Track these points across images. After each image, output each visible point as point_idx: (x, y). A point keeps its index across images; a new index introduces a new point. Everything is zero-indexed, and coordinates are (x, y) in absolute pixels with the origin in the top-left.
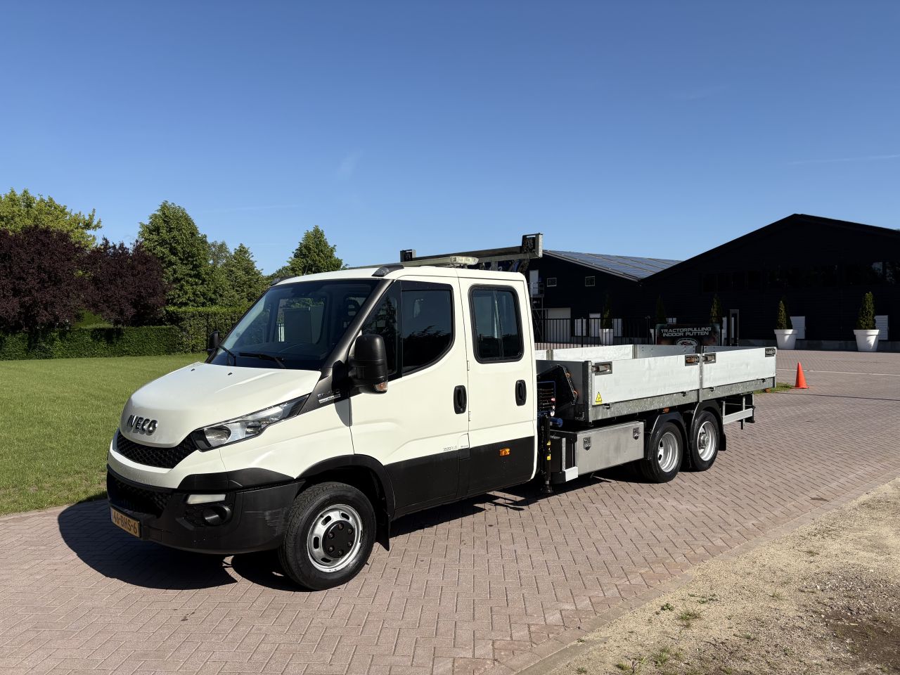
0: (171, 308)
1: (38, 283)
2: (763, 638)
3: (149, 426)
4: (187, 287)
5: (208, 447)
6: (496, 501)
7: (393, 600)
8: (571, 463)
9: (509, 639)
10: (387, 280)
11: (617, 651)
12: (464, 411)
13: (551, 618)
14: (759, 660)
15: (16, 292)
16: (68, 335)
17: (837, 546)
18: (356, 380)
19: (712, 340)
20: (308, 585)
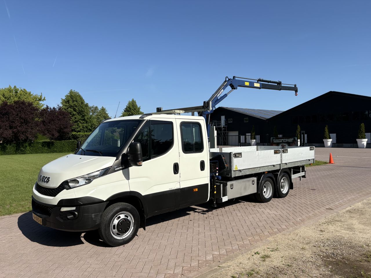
0: (74, 133)
1: (20, 123)
2: (294, 265)
3: (47, 180)
4: (80, 125)
5: (70, 188)
6: (196, 210)
7: (145, 250)
8: (225, 195)
9: (189, 266)
10: (145, 120)
11: (233, 271)
12: (178, 173)
13: (208, 258)
14: (291, 274)
15: (11, 127)
16: (32, 145)
17: (333, 228)
18: (130, 161)
19: (294, 144)
20: (111, 244)
